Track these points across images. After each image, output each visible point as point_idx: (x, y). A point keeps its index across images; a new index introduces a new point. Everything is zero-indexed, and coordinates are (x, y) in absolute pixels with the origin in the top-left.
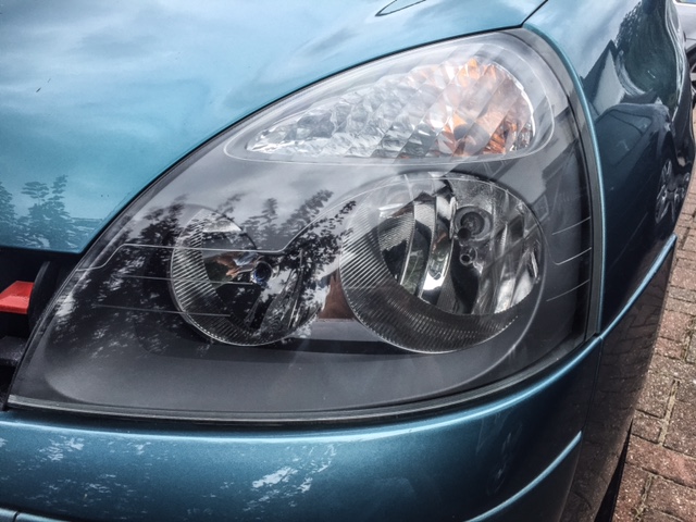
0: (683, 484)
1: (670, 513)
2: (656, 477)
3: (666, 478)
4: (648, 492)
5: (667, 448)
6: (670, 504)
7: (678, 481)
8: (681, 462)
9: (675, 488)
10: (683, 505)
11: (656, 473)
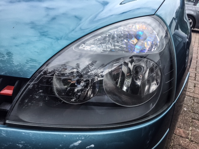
0: (183, 137)
1: (180, 145)
2: (175, 135)
3: (178, 136)
4: (174, 140)
5: (178, 127)
6: (179, 143)
7: (181, 137)
8: (182, 131)
9: (181, 139)
10: (183, 143)
11: (175, 134)
